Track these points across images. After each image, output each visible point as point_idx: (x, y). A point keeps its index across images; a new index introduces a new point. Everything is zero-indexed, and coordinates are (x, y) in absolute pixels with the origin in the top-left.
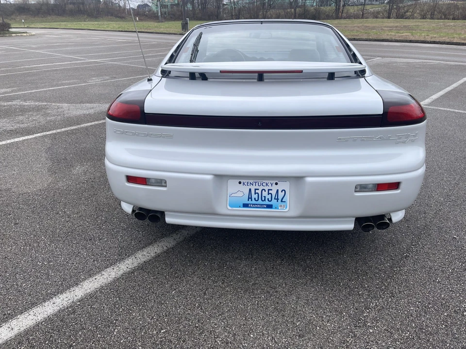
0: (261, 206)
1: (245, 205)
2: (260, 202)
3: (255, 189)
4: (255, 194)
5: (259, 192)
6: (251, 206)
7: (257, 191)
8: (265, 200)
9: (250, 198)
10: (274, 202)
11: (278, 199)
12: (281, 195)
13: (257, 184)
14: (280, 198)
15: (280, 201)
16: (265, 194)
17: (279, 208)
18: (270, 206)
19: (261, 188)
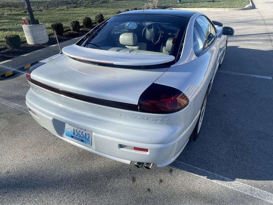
0: (78, 139)
1: (72, 137)
2: (78, 137)
3: (76, 130)
4: (76, 132)
5: (78, 131)
6: (75, 138)
7: (77, 131)
8: (80, 137)
9: (74, 134)
10: (84, 139)
11: (86, 138)
12: (87, 136)
13: (77, 127)
14: (87, 138)
15: (87, 139)
16: (80, 133)
17: (87, 143)
18: (82, 141)
19: (79, 130)
